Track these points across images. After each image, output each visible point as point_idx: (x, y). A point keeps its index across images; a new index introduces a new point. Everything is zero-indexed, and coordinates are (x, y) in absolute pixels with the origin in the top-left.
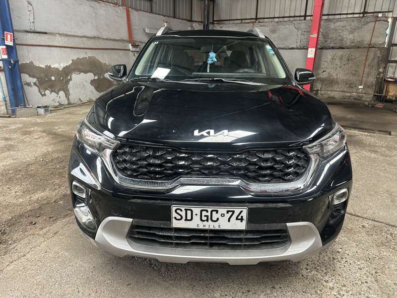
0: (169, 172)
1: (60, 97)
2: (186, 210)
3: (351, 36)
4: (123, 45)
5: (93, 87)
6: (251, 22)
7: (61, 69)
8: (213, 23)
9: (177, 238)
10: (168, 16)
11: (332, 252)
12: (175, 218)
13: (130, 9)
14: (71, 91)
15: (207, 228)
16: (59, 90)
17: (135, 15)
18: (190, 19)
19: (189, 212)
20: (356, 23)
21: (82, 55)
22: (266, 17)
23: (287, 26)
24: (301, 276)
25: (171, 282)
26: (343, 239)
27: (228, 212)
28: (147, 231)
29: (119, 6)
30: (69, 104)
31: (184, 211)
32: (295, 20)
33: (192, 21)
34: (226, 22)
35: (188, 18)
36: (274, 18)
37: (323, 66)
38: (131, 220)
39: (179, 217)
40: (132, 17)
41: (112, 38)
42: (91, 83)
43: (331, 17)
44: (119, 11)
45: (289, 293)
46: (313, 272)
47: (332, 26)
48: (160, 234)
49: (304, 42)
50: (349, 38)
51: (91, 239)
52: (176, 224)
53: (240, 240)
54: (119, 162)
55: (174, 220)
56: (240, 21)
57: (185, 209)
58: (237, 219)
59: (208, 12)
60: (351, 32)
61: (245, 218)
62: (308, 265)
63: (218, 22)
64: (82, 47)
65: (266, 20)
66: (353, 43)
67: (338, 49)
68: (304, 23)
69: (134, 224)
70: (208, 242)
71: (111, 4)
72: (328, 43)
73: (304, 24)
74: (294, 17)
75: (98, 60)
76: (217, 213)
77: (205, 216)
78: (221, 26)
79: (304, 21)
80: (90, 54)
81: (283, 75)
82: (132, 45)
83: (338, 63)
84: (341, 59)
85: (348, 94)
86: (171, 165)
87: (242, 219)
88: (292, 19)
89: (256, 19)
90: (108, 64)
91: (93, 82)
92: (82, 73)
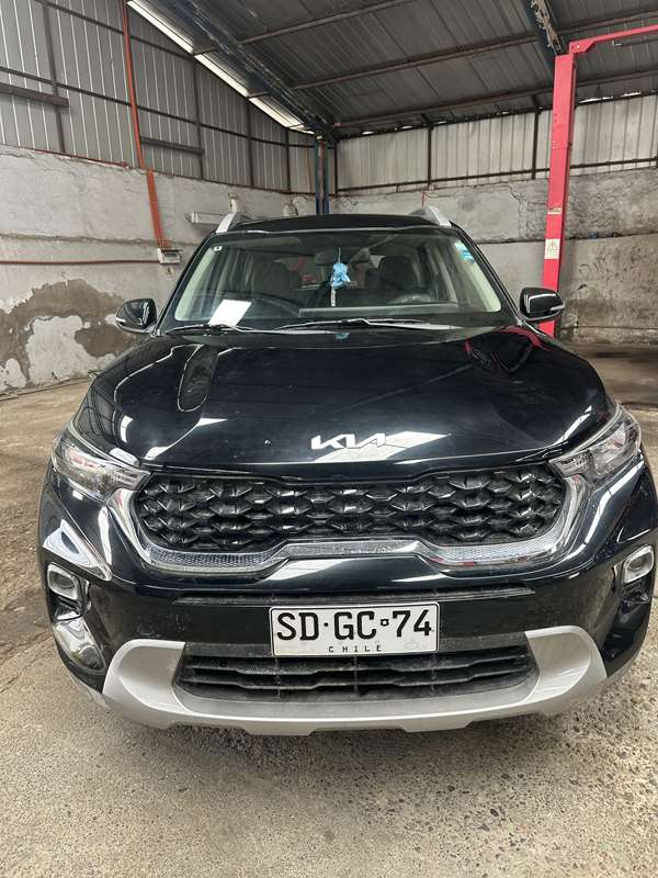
0: (262, 532)
1: (8, 372)
2: (303, 616)
3: (635, 208)
4: (143, 251)
5: (81, 346)
6: (420, 190)
7: (8, 311)
8: (336, 196)
9: (285, 679)
10: (238, 186)
11: (630, 686)
12: (280, 635)
13: (155, 174)
14: (32, 358)
15: (351, 652)
16: (7, 357)
17: (166, 186)
18: (285, 189)
19: (310, 621)
20: (644, 181)
21: (53, 277)
22: (449, 177)
23: (496, 194)
24: (564, 745)
25: (275, 778)
26: (650, 655)
27: (395, 615)
28: (219, 668)
29: (131, 168)
30: (29, 385)
31: (299, 619)
32: (512, 181)
33: (293, 193)
34: (364, 192)
35: (283, 187)
36: (468, 178)
37: (579, 276)
38: (180, 645)
39: (287, 633)
40: (160, 192)
41: (118, 238)
42: (76, 338)
43: (589, 170)
44: (132, 180)
45: (541, 788)
46: (591, 736)
47: (593, 188)
48: (248, 672)
49: (534, 226)
50: (630, 213)
51: (94, 692)
52: (281, 648)
53: (426, 675)
54: (149, 517)
55: (276, 639)
56: (395, 188)
57: (300, 614)
58: (416, 629)
59: (325, 172)
60: (635, 200)
61: (433, 625)
62: (578, 719)
63: (347, 193)
64: (52, 259)
65: (449, 183)
66: (640, 222)
67: (608, 237)
68: (533, 185)
69: (189, 653)
70: (355, 683)
71: (114, 166)
72: (586, 225)
73: (532, 188)
74: (511, 173)
75: (90, 288)
76: (372, 618)
77: (345, 627)
78: (354, 200)
79: (532, 182)
80: (70, 275)
81: (494, 305)
82: (163, 252)
83: (611, 267)
84: (617, 257)
85: (638, 333)
86: (264, 517)
87: (427, 630)
88: (505, 178)
89: (429, 181)
90: (111, 295)
91: (80, 336)
92: (57, 318)
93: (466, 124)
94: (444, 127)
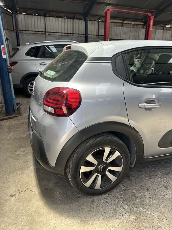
22: (51, 31)
56: (35, 32)
79: (73, 36)
89: (46, 32)
93: (55, 18)
94: (49, 17)
